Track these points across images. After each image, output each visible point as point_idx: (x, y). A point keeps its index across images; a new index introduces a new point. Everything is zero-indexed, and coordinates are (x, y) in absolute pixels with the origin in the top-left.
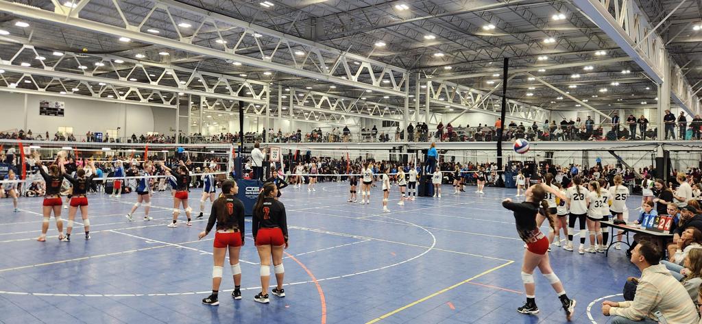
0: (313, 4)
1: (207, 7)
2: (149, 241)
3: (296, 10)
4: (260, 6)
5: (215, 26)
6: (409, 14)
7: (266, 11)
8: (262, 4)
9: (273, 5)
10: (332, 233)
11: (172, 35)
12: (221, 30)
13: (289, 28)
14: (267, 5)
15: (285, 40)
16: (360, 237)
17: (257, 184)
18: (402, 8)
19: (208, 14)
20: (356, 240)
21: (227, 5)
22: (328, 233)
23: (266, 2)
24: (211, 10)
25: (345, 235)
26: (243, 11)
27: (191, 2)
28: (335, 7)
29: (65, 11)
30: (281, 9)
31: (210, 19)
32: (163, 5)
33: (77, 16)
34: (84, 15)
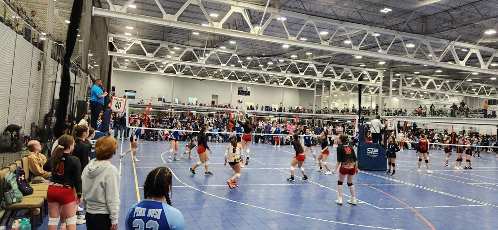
0: (426, 6)
3: (409, 12)
4: (380, 13)
5: (346, 30)
7: (385, 16)
8: (382, 11)
9: (390, 10)
10: (446, 194)
11: (316, 40)
12: (349, 34)
13: (403, 27)
14: (386, 11)
15: (399, 36)
16: (474, 201)
17: (376, 147)
19: (341, 24)
20: (471, 203)
21: (355, 16)
22: (441, 193)
23: (386, 9)
24: (343, 20)
25: (459, 197)
26: (366, 18)
27: (329, 17)
28: (447, 5)
29: (256, 32)
30: (398, 12)
31: (342, 27)
32: (311, 21)
33: (261, 34)
34: (266, 32)
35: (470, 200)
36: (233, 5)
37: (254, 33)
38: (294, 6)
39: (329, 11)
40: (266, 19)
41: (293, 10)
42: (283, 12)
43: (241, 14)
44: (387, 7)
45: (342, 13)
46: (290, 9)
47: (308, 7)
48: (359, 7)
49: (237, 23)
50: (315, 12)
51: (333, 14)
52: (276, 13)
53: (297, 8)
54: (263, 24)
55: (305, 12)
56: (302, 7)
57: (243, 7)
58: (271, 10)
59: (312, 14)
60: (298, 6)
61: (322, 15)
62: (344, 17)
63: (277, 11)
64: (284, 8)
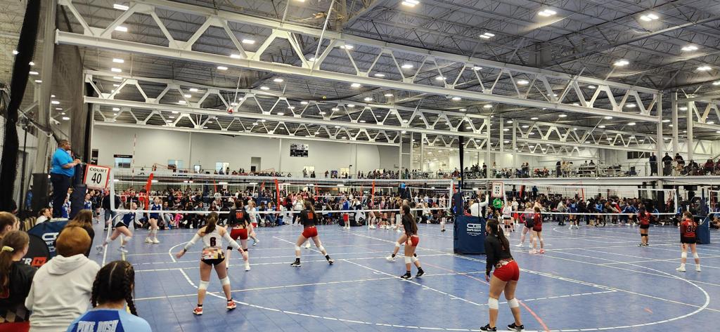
0: (538, 29)
1: (428, 47)
2: (376, 272)
3: (518, 37)
4: (479, 39)
5: (435, 62)
6: (659, 25)
8: (481, 36)
9: (493, 35)
10: (567, 280)
11: (395, 77)
12: (440, 67)
13: (511, 57)
14: (487, 36)
15: (507, 70)
16: (601, 287)
18: (649, 19)
19: (429, 53)
20: (597, 290)
21: (447, 42)
22: (561, 278)
23: (486, 34)
24: (431, 49)
25: (583, 283)
26: (463, 45)
27: (412, 44)
28: (564, 28)
29: (310, 66)
30: (502, 38)
31: (430, 58)
32: (387, 50)
33: (318, 69)
34: (324, 67)
35: (596, 286)
36: (276, 28)
37: (307, 67)
38: (362, 29)
39: (412, 36)
40: (324, 46)
41: (362, 34)
42: (348, 37)
43: (287, 39)
44: (489, 31)
45: (429, 39)
46: (358, 33)
47: (382, 30)
48: (452, 31)
49: (282, 53)
50: (393, 37)
51: (418, 40)
52: (339, 40)
53: (367, 32)
54: (320, 54)
55: (379, 37)
56: (374, 30)
57: (289, 31)
58: (330, 35)
59: (389, 40)
60: (369, 29)
61: (402, 42)
62: (432, 45)
63: (339, 36)
64: (348, 32)
